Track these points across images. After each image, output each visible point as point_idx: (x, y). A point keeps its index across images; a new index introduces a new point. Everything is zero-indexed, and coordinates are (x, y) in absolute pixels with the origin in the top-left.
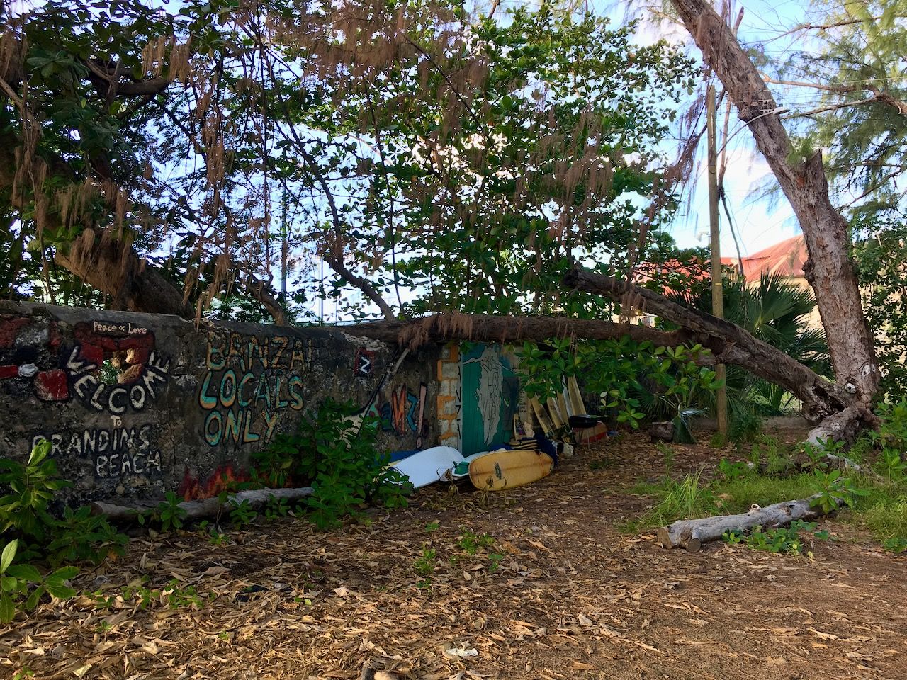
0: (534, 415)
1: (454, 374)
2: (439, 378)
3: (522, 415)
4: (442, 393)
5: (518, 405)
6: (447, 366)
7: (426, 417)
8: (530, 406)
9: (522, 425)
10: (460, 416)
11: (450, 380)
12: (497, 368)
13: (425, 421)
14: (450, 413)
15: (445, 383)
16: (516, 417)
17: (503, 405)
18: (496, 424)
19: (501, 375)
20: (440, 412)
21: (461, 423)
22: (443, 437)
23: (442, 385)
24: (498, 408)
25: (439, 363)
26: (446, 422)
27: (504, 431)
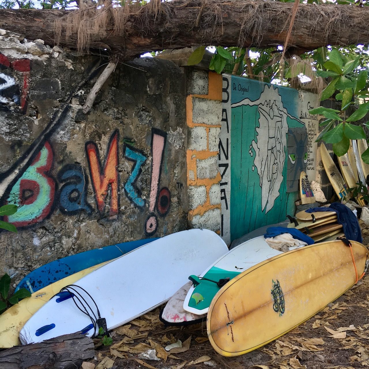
0: (323, 173)
1: (215, 119)
2: (189, 123)
3: (309, 173)
4: (193, 146)
5: (305, 161)
6: (203, 106)
7: (165, 183)
8: (318, 161)
9: (309, 184)
10: (227, 178)
11: (208, 127)
12: (281, 116)
13: (161, 190)
14: (208, 175)
15: (199, 132)
16: (302, 176)
17: (287, 162)
18: (277, 186)
19: (285, 125)
20: (191, 175)
21: (228, 188)
22: (196, 212)
23: (193, 134)
24: (281, 166)
25: (189, 100)
26: (202, 189)
27: (288, 193)
